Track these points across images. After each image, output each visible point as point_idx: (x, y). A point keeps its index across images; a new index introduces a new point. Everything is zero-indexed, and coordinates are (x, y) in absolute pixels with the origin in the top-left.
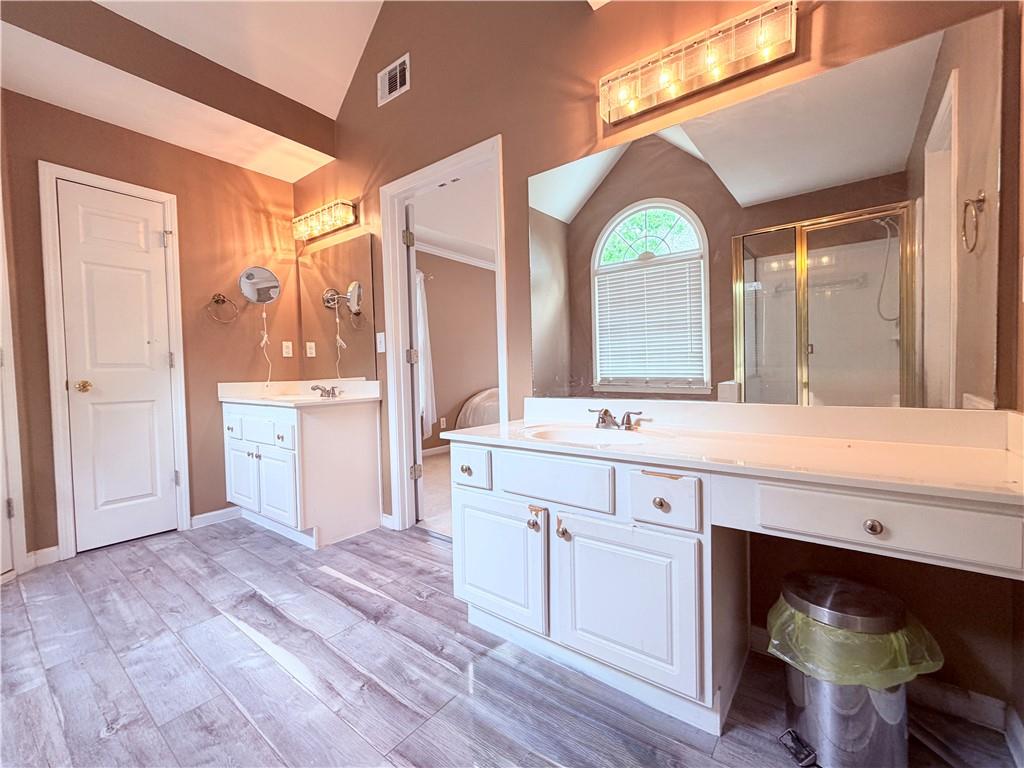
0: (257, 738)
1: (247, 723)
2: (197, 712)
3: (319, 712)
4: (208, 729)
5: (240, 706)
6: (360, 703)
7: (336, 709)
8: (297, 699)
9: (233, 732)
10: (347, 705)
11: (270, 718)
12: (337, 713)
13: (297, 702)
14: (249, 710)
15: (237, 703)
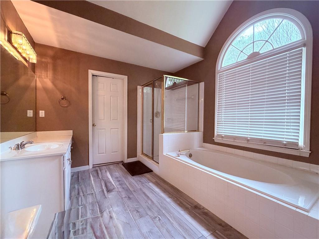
0: (128, 207)
1: (130, 210)
2: (141, 217)
3: (116, 209)
4: (138, 212)
5: (131, 215)
6: (106, 208)
7: (112, 208)
8: (118, 213)
9: (133, 209)
10: (109, 208)
11: (125, 210)
12: (112, 207)
13: (119, 212)
14: (129, 213)
15: (132, 216)
